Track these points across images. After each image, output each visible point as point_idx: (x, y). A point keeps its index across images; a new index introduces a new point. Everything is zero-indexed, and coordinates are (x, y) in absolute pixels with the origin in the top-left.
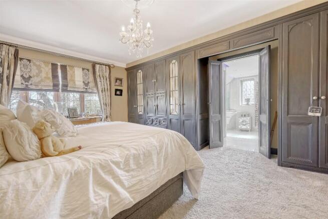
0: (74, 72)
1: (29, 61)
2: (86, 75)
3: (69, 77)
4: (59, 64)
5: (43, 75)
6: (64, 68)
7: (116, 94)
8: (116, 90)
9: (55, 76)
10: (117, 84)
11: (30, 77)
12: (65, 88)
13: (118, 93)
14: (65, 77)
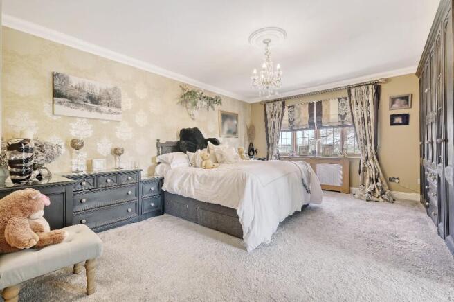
0: (329, 106)
1: (293, 107)
2: (343, 105)
3: (323, 113)
4: (315, 102)
5: (302, 115)
6: (319, 104)
7: (392, 124)
8: (393, 117)
9: (311, 115)
10: (395, 106)
11: (294, 120)
12: (320, 124)
13: (399, 120)
14: (319, 114)
